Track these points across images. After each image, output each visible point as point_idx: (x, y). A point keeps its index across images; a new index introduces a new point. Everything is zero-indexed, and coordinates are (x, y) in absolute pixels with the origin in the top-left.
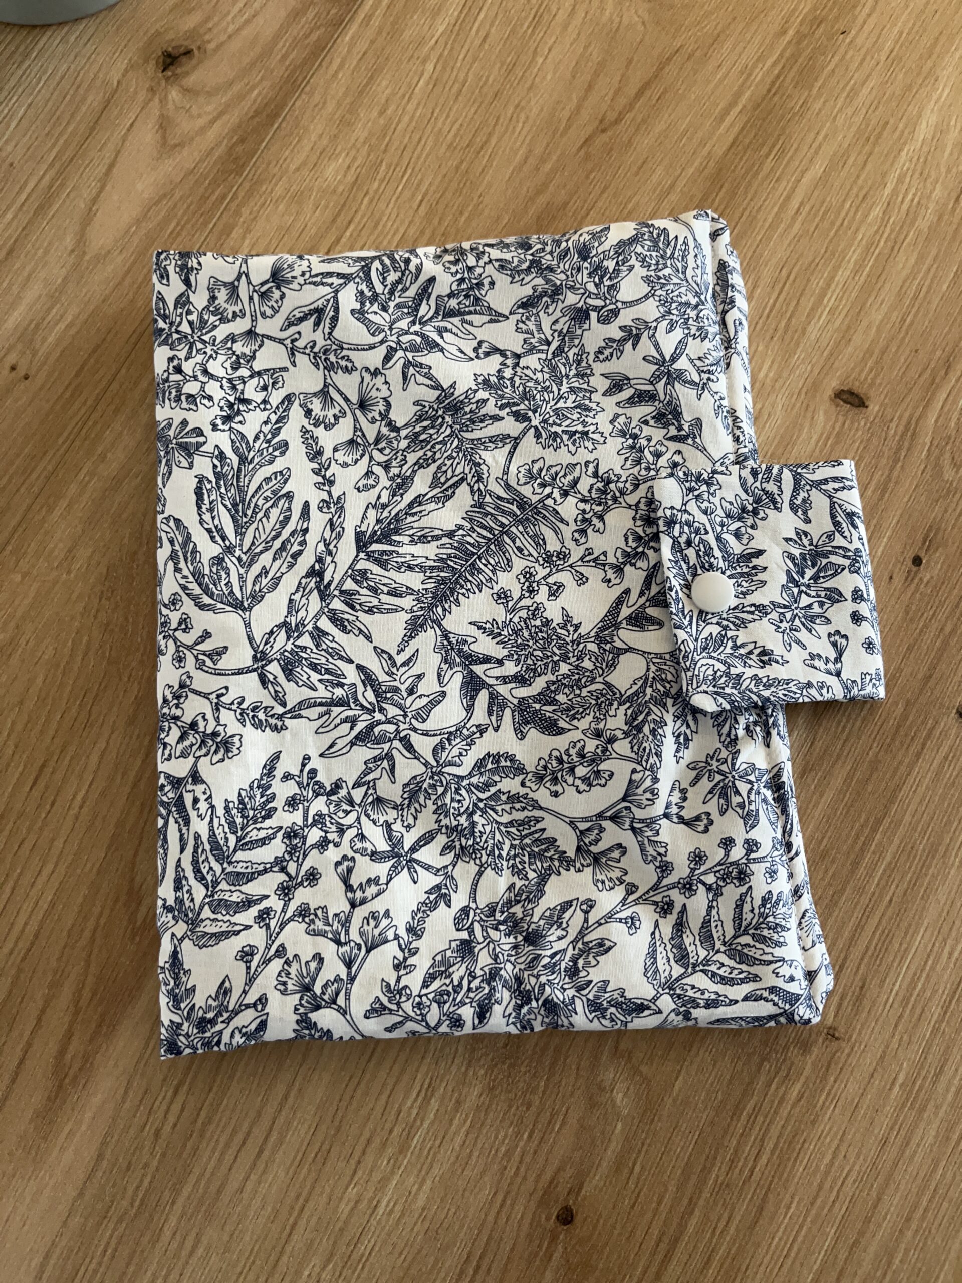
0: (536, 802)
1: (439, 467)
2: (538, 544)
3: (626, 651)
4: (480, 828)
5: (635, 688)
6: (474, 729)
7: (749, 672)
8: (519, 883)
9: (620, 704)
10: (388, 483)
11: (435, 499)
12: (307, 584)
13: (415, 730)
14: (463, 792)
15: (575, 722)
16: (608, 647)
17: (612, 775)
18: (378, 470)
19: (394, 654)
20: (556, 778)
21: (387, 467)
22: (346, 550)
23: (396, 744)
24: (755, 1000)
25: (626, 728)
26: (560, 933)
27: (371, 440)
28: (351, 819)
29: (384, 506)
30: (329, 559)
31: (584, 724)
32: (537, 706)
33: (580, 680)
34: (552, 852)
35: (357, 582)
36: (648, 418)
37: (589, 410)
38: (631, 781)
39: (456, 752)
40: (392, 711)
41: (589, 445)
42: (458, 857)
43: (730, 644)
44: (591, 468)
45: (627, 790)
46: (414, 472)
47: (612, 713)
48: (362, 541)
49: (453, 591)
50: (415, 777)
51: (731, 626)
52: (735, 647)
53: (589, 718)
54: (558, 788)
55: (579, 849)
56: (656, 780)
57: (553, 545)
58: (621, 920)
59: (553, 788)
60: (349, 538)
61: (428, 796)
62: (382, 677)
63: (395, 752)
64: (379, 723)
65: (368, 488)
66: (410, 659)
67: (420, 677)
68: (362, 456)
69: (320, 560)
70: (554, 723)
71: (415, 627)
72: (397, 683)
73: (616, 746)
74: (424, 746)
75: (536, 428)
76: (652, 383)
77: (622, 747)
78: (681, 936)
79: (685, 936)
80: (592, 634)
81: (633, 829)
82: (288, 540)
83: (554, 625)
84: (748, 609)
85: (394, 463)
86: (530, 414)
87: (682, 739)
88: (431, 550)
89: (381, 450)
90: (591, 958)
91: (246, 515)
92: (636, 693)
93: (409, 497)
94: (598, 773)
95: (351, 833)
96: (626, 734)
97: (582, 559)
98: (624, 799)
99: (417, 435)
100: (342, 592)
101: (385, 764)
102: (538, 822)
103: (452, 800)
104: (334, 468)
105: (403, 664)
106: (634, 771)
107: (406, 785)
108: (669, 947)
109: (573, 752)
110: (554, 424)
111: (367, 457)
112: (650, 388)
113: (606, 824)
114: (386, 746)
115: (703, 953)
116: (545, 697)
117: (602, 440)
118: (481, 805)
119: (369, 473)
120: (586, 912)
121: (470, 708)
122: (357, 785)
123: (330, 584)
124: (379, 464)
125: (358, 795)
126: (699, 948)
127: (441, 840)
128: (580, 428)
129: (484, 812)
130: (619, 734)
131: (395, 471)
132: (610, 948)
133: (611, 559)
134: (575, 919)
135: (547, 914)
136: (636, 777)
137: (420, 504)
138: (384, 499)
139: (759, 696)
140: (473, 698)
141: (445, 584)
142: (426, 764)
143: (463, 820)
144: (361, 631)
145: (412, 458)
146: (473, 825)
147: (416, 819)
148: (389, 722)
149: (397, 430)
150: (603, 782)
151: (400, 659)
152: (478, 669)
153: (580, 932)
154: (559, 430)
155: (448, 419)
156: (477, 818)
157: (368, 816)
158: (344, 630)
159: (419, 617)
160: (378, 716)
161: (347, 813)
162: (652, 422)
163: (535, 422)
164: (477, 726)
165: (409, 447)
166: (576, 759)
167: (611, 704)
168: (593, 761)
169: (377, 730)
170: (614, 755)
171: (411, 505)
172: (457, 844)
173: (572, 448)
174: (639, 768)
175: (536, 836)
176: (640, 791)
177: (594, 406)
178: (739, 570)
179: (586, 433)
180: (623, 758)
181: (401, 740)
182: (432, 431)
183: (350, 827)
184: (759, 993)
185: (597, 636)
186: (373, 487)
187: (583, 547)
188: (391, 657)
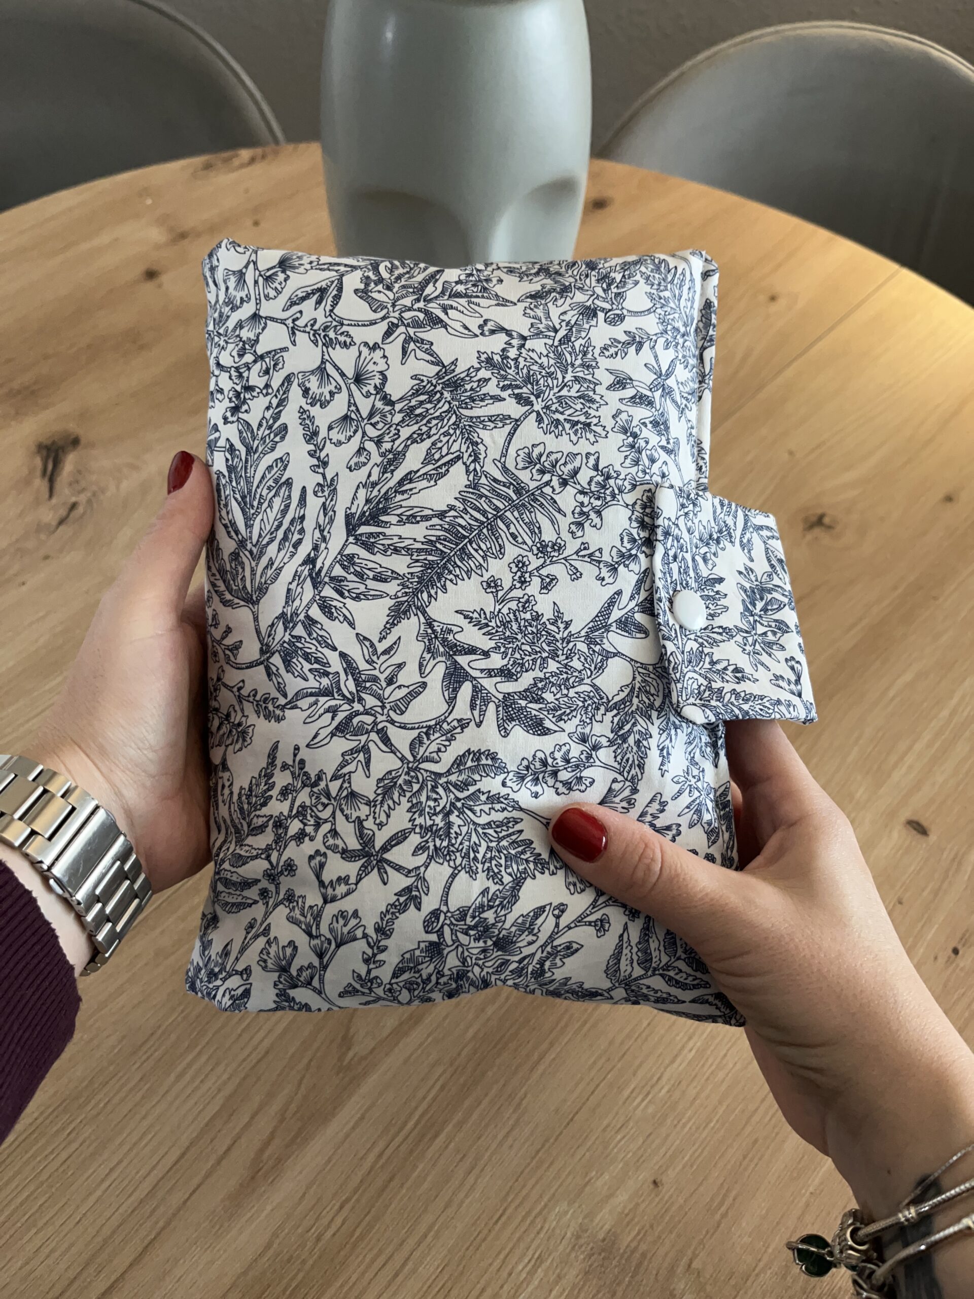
1: (434, 444)
4: (456, 828)
5: (622, 695)
6: (455, 723)
8: (493, 888)
9: (607, 710)
10: (379, 460)
11: (427, 476)
12: (302, 571)
13: (392, 722)
14: (440, 790)
16: (597, 648)
18: (370, 446)
19: (375, 641)
21: (379, 442)
22: (338, 534)
23: (374, 736)
25: (611, 736)
27: (365, 414)
28: (326, 814)
29: (373, 485)
30: (323, 545)
33: (568, 679)
34: (528, 855)
35: (344, 568)
37: (592, 401)
39: (434, 747)
40: (371, 701)
41: (591, 436)
42: (430, 858)
46: (407, 447)
47: (598, 718)
48: (351, 525)
49: (440, 576)
50: (390, 772)
53: (576, 721)
58: (590, 923)
60: (340, 520)
61: (403, 793)
62: (363, 665)
63: (371, 745)
64: (357, 713)
65: (358, 466)
66: (391, 648)
67: (400, 666)
68: (355, 432)
69: (316, 548)
71: (398, 614)
72: (376, 673)
74: (401, 739)
75: (538, 413)
77: (605, 755)
80: (583, 633)
82: (288, 529)
85: (387, 438)
86: (533, 398)
88: (417, 532)
89: (374, 425)
90: (558, 961)
91: (252, 506)
92: (623, 701)
93: (399, 474)
94: (580, 779)
95: (326, 828)
96: (611, 742)
99: (412, 409)
100: (332, 579)
101: (361, 757)
102: (517, 823)
103: (428, 798)
104: (329, 448)
105: (385, 652)
106: (615, 781)
107: (380, 780)
110: (557, 411)
111: (360, 433)
114: (363, 738)
117: (603, 434)
118: (459, 805)
119: (361, 450)
121: (451, 702)
122: (335, 777)
123: (320, 570)
124: (371, 439)
125: (334, 787)
127: (415, 839)
128: (582, 419)
129: (461, 812)
130: (604, 742)
131: (387, 446)
136: (616, 786)
137: (411, 481)
138: (374, 478)
140: (456, 690)
141: (432, 568)
142: (403, 759)
143: (438, 820)
144: (345, 617)
145: (405, 432)
146: (449, 825)
147: (388, 816)
148: (366, 712)
149: (392, 403)
150: (583, 787)
151: (381, 647)
152: (463, 660)
154: (561, 418)
155: (447, 395)
156: (453, 818)
157: (342, 811)
158: (331, 617)
159: (402, 603)
160: (357, 707)
161: (325, 806)
163: (537, 407)
164: (459, 721)
165: (403, 421)
167: (598, 709)
169: (355, 721)
171: (401, 483)
172: (431, 845)
175: (514, 837)
179: (589, 425)
180: (606, 767)
181: (378, 732)
182: (429, 406)
183: (326, 821)
186: (365, 464)
188: (372, 645)
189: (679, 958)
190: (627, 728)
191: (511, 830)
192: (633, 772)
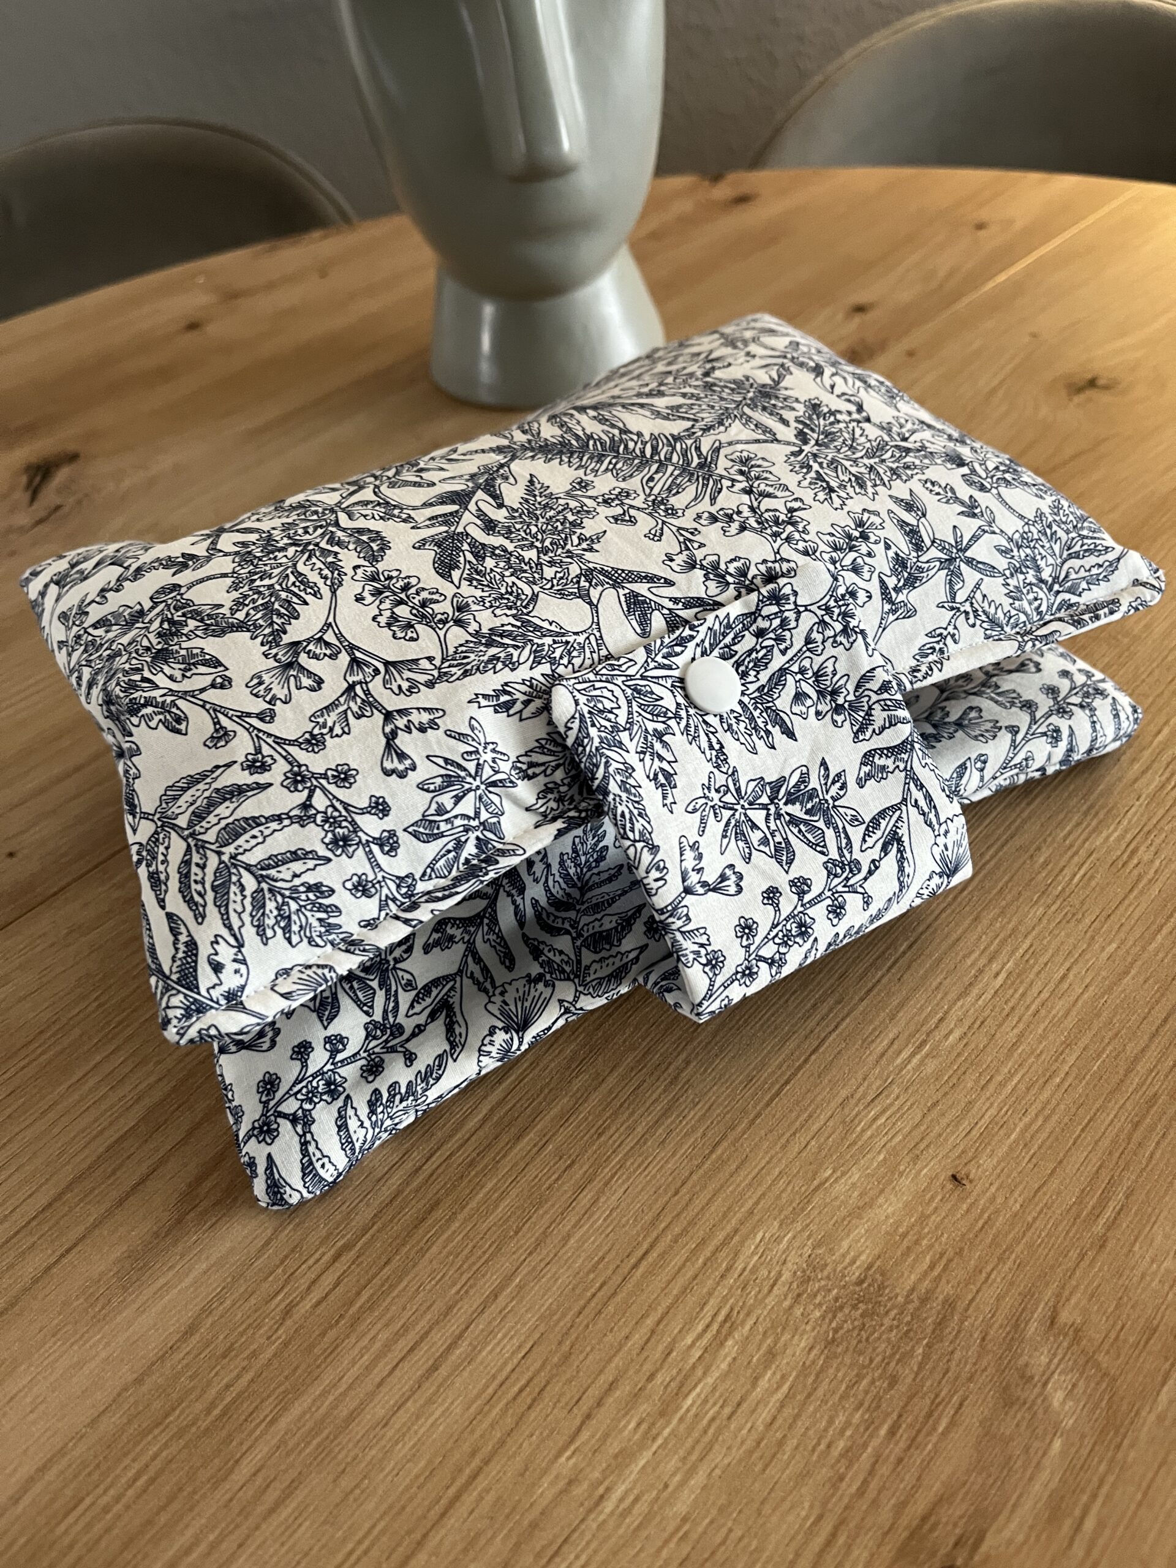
0: (341, 584)
2: (669, 489)
3: (591, 603)
5: (546, 625)
7: (633, 759)
9: (514, 616)
15: (465, 583)
16: (584, 583)
17: (412, 639)
20: (381, 593)
24: (171, 929)
25: (485, 630)
26: (178, 674)
31: (466, 590)
32: (466, 547)
33: (525, 571)
34: (279, 621)
36: (894, 549)
38: (415, 661)
43: (660, 727)
44: (796, 505)
45: (402, 662)
51: (683, 723)
52: (659, 735)
53: (478, 593)
54: (369, 599)
55: (296, 644)
56: (430, 684)
57: (676, 501)
59: (366, 594)
70: (454, 566)
73: (456, 630)
76: (933, 542)
77: (456, 636)
78: (225, 800)
79: (227, 803)
80: (591, 565)
81: (351, 687)
83: (579, 531)
84: (714, 740)
87: (504, 698)
92: (537, 628)
94: (409, 626)
96: (477, 634)
97: (679, 528)
98: (387, 664)
102: (315, 595)
108: (207, 794)
109: (424, 595)
112: (928, 543)
113: (344, 658)
115: (210, 837)
116: (480, 551)
120: (213, 685)
126: (217, 828)
130: (473, 627)
132: (179, 732)
133: (699, 554)
134: (201, 678)
135: (195, 651)
136: (425, 664)
139: (605, 777)
150: (400, 634)
153: (186, 692)
162: (891, 553)
166: (416, 601)
167: (510, 608)
168: (424, 616)
170: (441, 633)
173: (805, 483)
174: (437, 662)
175: (295, 600)
176: (407, 674)
177: (870, 490)
178: (756, 714)
180: (443, 644)
184: (183, 929)
185: (591, 570)
187: (696, 525)
189: (219, 854)
190: (506, 641)
191: (302, 594)
192: (454, 670)
